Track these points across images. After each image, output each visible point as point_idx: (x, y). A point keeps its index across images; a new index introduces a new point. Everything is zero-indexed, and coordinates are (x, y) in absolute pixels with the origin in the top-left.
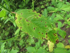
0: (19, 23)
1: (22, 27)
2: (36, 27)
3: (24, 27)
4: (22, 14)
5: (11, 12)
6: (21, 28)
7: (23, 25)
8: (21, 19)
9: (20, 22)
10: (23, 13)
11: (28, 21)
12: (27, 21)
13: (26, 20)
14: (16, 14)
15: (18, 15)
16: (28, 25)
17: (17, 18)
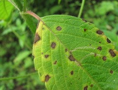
0: (43, 57)
1: (50, 75)
2: (92, 86)
3: (58, 78)
4: (59, 28)
5: (25, 11)
6: (47, 77)
7: (56, 72)
8: (53, 45)
9: (47, 56)
10: (63, 28)
11: (74, 60)
12: (71, 58)
13: (68, 54)
14: (40, 24)
15: (47, 29)
16: (72, 73)
17: (39, 38)
